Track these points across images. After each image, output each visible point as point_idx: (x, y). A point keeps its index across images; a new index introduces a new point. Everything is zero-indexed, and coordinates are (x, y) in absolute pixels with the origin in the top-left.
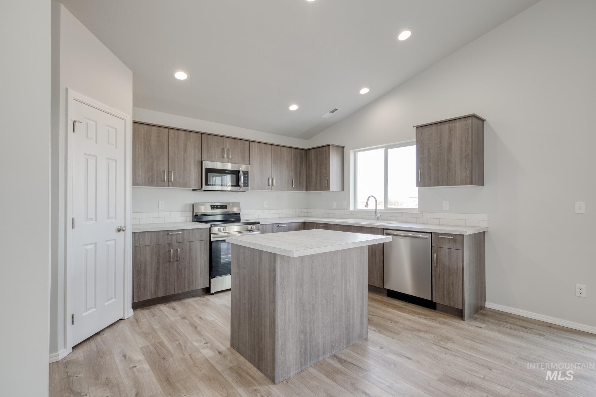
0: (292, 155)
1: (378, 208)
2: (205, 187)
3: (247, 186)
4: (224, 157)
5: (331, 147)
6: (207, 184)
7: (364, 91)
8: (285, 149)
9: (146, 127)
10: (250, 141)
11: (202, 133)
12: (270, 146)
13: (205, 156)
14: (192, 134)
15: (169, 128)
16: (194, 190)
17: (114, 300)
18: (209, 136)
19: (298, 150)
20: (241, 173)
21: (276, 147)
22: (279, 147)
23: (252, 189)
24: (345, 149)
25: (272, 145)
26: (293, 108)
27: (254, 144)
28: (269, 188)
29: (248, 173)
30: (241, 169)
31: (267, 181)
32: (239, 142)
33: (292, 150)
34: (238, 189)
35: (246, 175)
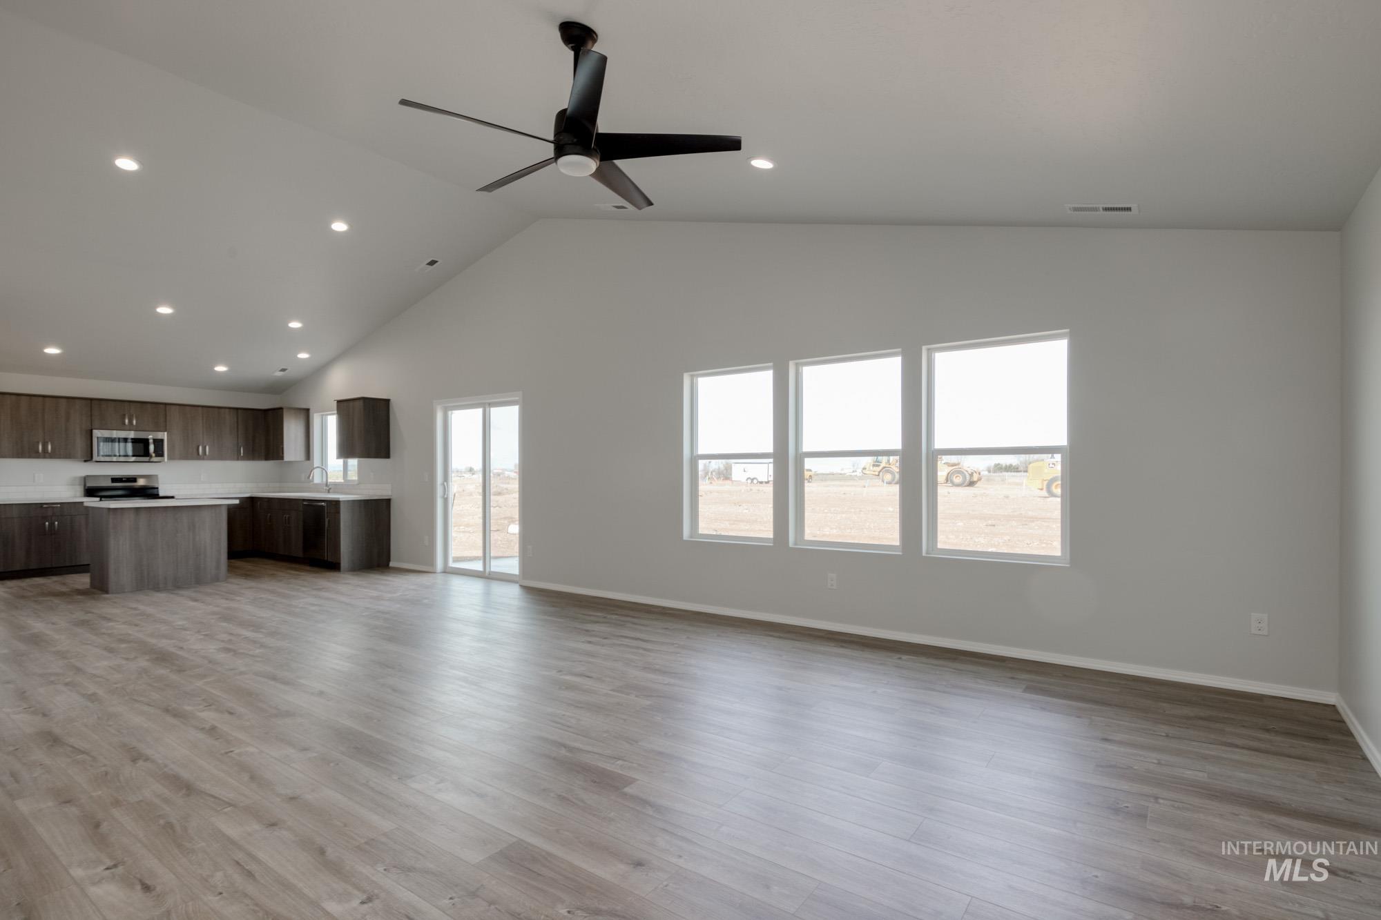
0: (239, 418)
1: (329, 481)
2: (95, 458)
3: (162, 455)
4: (125, 424)
5: (284, 410)
6: (98, 455)
7: (303, 356)
8: (227, 410)
10: (166, 404)
11: (91, 400)
12: (200, 408)
13: (96, 424)
14: (76, 401)
15: (44, 397)
16: (85, 461)
18: (101, 402)
19: (250, 411)
20: (151, 441)
21: (210, 409)
22: (216, 409)
23: (170, 458)
24: (311, 412)
25: (203, 407)
26: (221, 369)
27: (173, 407)
28: (198, 457)
29: (162, 441)
30: (150, 437)
31: (195, 450)
32: (149, 406)
33: (240, 411)
34: (146, 459)
35: (159, 443)
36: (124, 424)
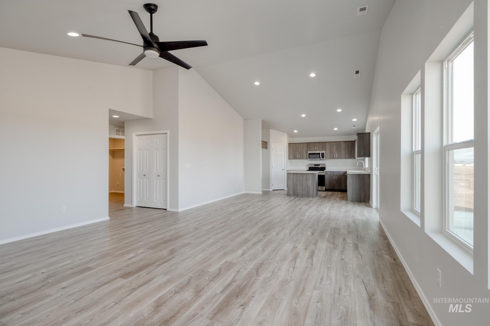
0: (346, 144)
3: (324, 158)
6: (309, 158)
7: (355, 120)
8: (343, 142)
9: (293, 144)
10: (325, 142)
11: (308, 143)
12: (335, 143)
13: (309, 149)
14: (305, 144)
15: (298, 143)
17: (281, 185)
18: (310, 143)
19: (350, 142)
20: (321, 154)
21: (337, 142)
22: (339, 142)
23: (326, 158)
25: (335, 142)
26: (336, 129)
27: (327, 143)
28: (334, 158)
29: (324, 153)
30: (321, 153)
31: (333, 156)
32: (321, 143)
33: (346, 142)
34: (320, 159)
35: (323, 154)
36: (315, 149)
